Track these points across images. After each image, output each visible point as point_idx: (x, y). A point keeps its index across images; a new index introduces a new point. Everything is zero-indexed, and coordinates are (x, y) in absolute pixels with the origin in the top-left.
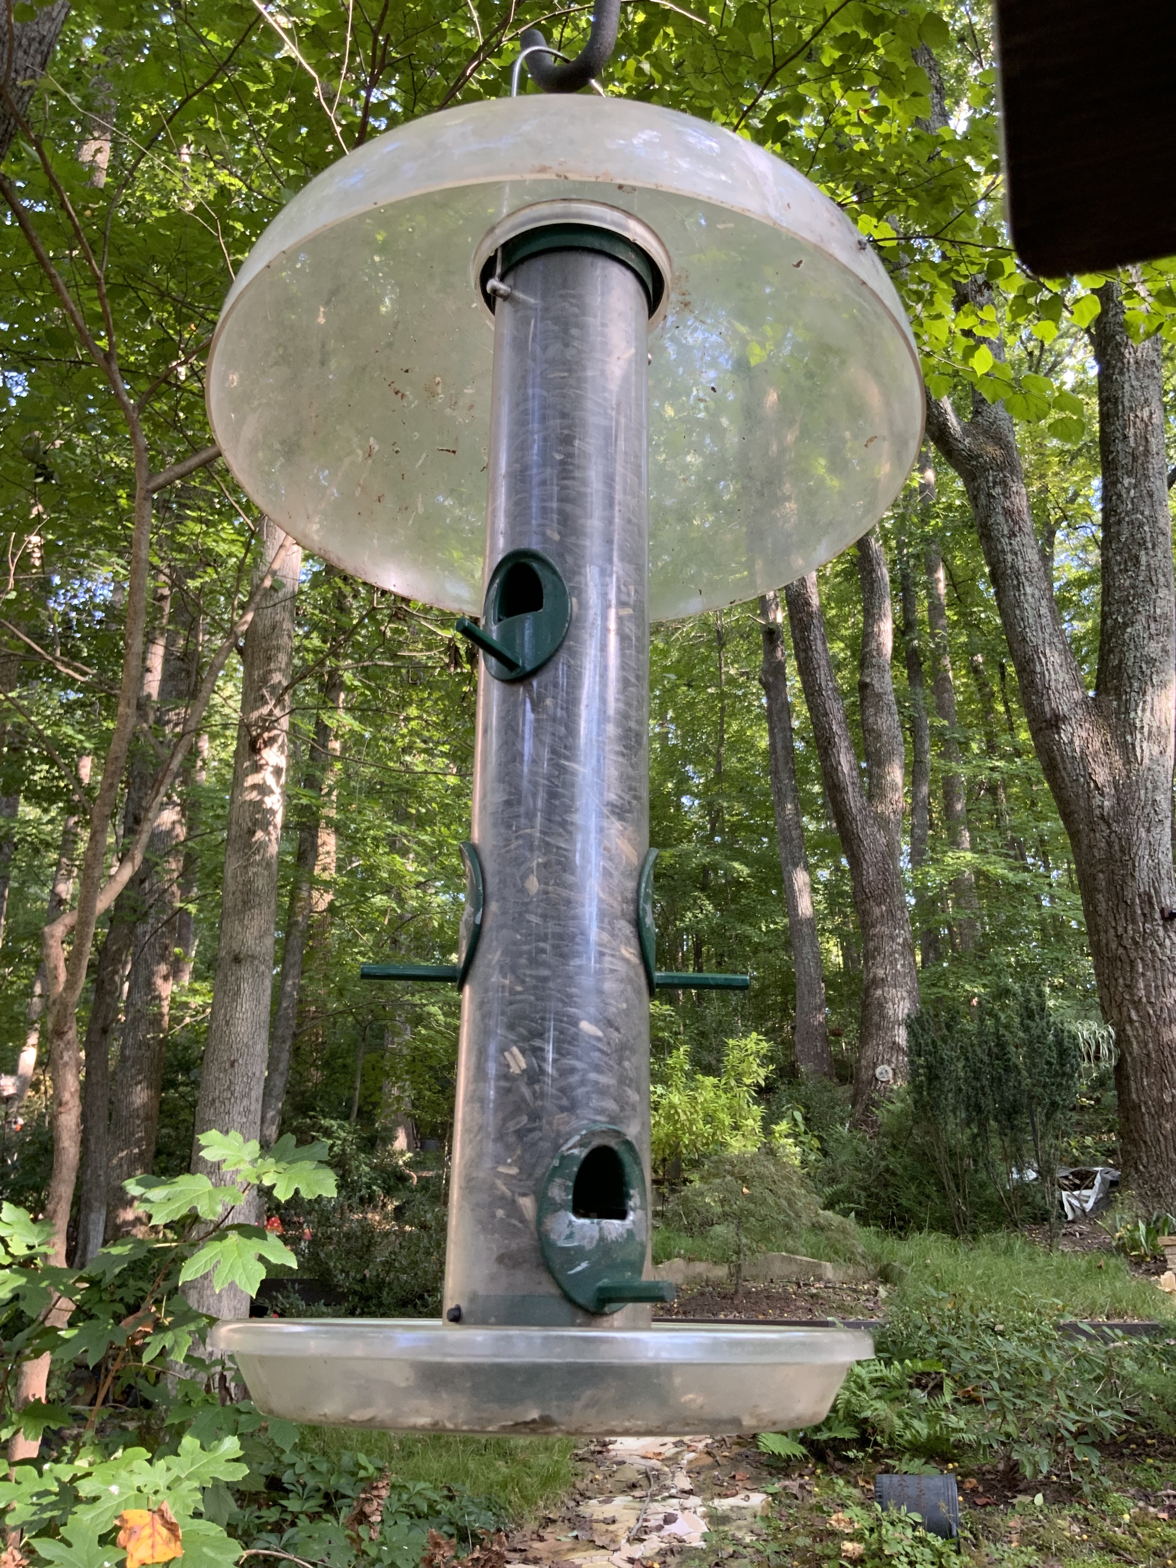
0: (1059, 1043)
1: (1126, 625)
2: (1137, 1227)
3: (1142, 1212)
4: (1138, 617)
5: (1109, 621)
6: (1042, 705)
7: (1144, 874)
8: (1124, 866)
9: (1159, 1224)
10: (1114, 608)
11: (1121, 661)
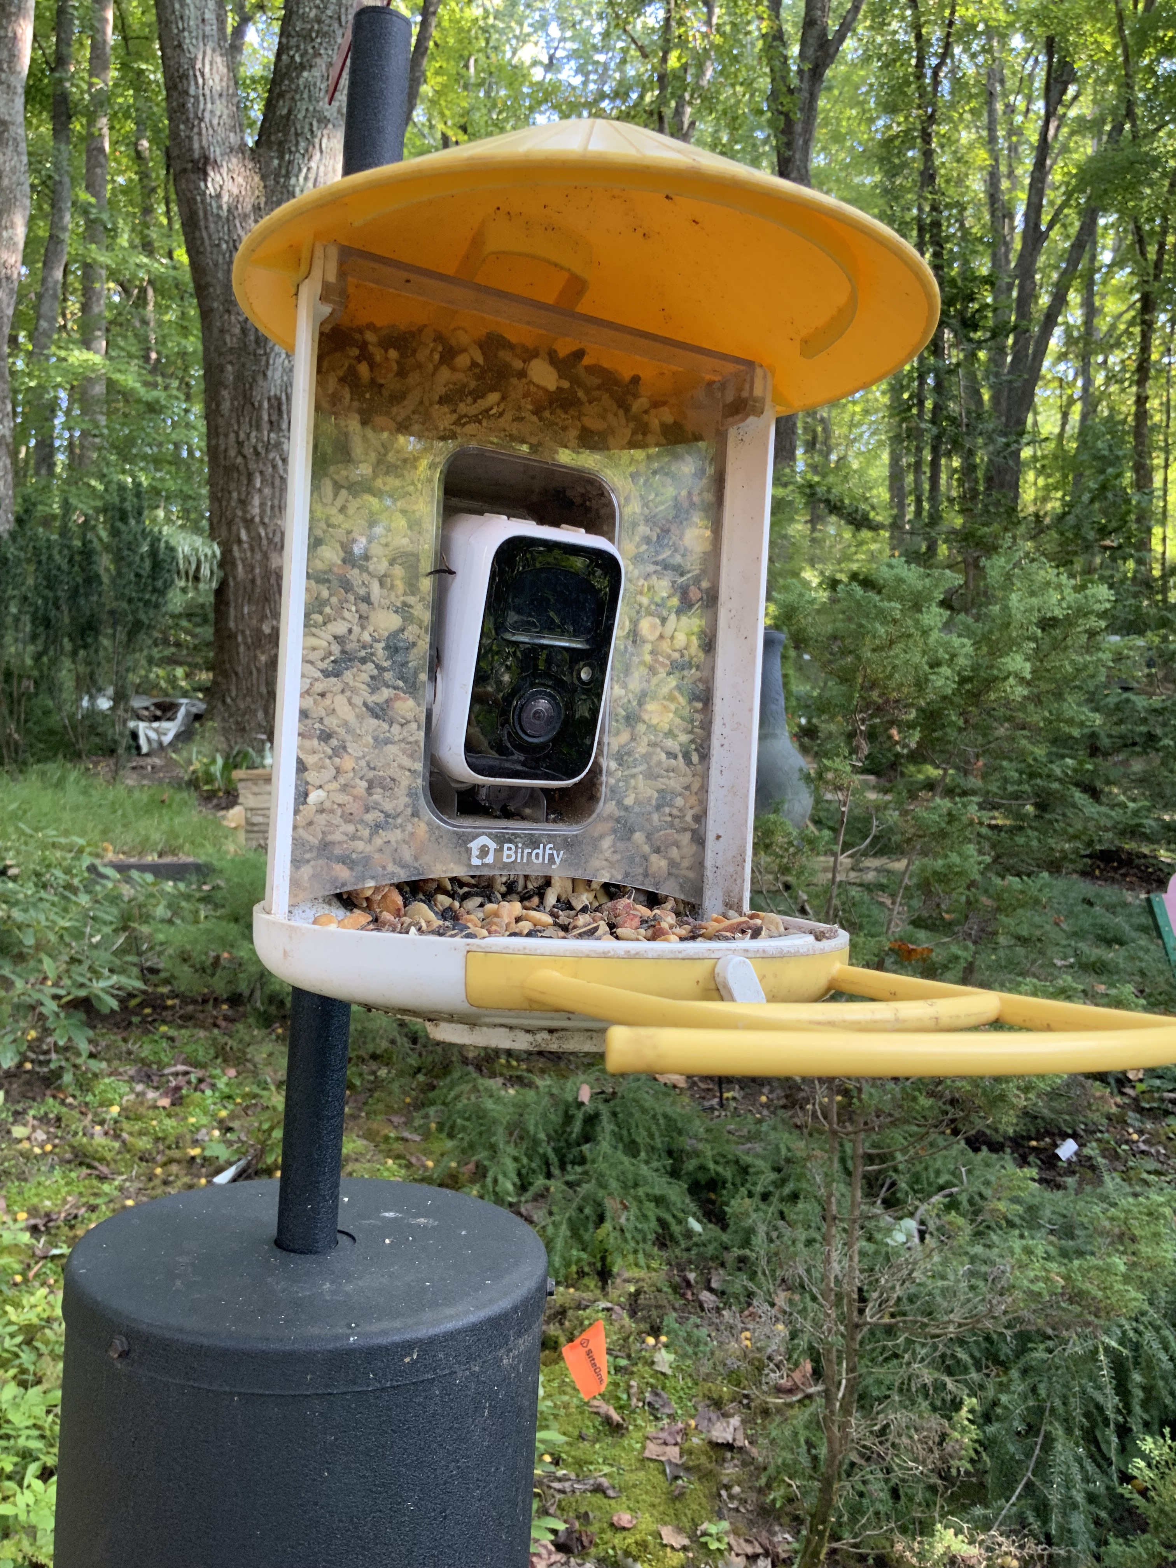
0: (154, 553)
1: (302, 67)
2: (214, 761)
3: (224, 746)
4: (318, 60)
5: (284, 57)
6: (190, 138)
7: (278, 374)
8: (257, 361)
9: (239, 759)
10: (293, 41)
11: (290, 111)
